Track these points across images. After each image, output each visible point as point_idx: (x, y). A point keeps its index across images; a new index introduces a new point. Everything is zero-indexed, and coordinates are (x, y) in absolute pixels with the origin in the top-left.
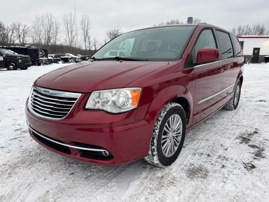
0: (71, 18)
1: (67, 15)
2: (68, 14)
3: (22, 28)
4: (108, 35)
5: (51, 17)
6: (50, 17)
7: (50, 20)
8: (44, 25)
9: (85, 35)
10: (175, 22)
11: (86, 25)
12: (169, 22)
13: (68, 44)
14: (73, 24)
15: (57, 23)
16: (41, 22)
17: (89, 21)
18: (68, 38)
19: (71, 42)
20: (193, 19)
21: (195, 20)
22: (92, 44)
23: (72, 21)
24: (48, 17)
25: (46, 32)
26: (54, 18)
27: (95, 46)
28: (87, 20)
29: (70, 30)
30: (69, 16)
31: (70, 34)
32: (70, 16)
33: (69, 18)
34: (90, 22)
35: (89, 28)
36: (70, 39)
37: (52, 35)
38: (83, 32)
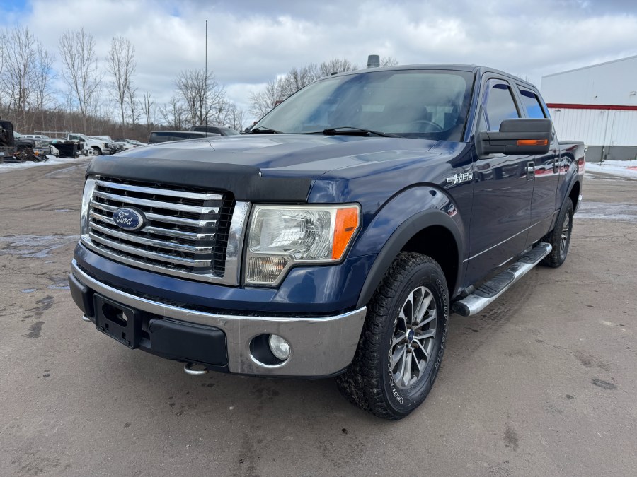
0: (82, 44)
1: (71, 34)
2: (73, 33)
4: (181, 89)
5: (27, 38)
6: (23, 38)
7: (24, 47)
8: (8, 58)
9: (122, 86)
10: (341, 66)
11: (123, 62)
12: (327, 64)
13: (75, 108)
14: (88, 60)
15: (43, 55)
17: (130, 54)
18: (74, 93)
19: (82, 104)
20: (381, 59)
21: (385, 61)
22: (140, 109)
23: (85, 52)
24: (19, 38)
25: (15, 78)
26: (36, 43)
27: (148, 113)
28: (125, 51)
29: (80, 74)
30: (75, 37)
32: (78, 37)
33: (76, 43)
34: (132, 56)
35: (131, 69)
36: (82, 96)
37: (30, 84)
38: (115, 80)
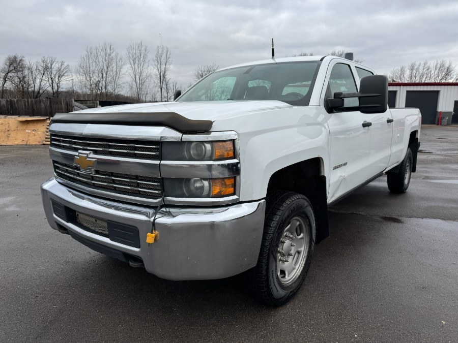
0: (140, 51)
1: (134, 45)
2: (136, 45)
3: (57, 66)
5: (110, 50)
6: (108, 49)
7: (108, 55)
8: (98, 63)
9: (162, 78)
11: (163, 62)
14: (143, 61)
16: (93, 57)
17: (168, 57)
18: (134, 83)
19: (138, 90)
21: (340, 53)
23: (142, 56)
24: (106, 50)
25: (100, 75)
26: (115, 52)
28: (165, 54)
29: (138, 71)
30: (137, 47)
31: (138, 77)
32: (139, 47)
34: (169, 58)
35: (168, 67)
36: (138, 85)
37: (110, 78)
38: (158, 73)
